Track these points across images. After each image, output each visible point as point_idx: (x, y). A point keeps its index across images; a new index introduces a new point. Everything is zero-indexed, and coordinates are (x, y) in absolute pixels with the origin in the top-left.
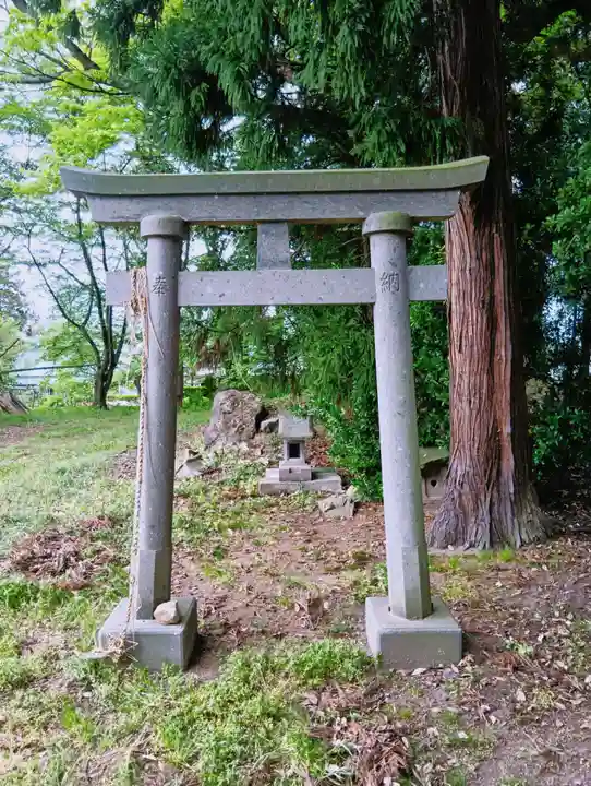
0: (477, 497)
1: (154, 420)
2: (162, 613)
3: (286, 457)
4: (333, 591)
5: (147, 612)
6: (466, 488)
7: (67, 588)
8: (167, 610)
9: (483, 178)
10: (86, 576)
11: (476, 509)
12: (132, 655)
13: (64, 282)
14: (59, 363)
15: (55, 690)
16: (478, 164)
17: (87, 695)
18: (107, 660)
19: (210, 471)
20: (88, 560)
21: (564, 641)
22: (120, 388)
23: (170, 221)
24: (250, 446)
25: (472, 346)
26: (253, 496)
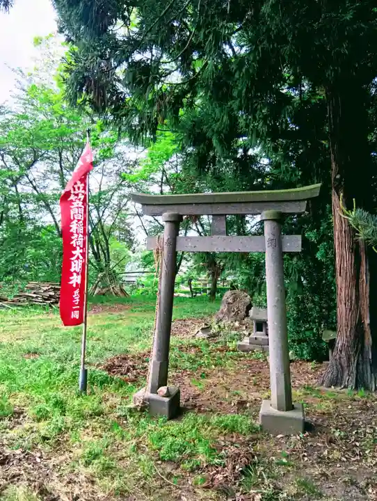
0: (349, 359)
1: (162, 301)
2: (161, 391)
3: (254, 331)
4: (256, 400)
5: (154, 390)
6: (343, 353)
7: (127, 380)
8: (163, 389)
9: (318, 195)
10: (136, 377)
11: (349, 366)
12: (146, 408)
13: (153, 224)
14: (146, 270)
15: (113, 417)
16: (315, 188)
17: (125, 422)
18: (135, 409)
19: (214, 336)
20: (138, 371)
21: (367, 435)
22: (181, 285)
23: (174, 215)
24: (240, 324)
25: (346, 273)
26: (233, 351)
